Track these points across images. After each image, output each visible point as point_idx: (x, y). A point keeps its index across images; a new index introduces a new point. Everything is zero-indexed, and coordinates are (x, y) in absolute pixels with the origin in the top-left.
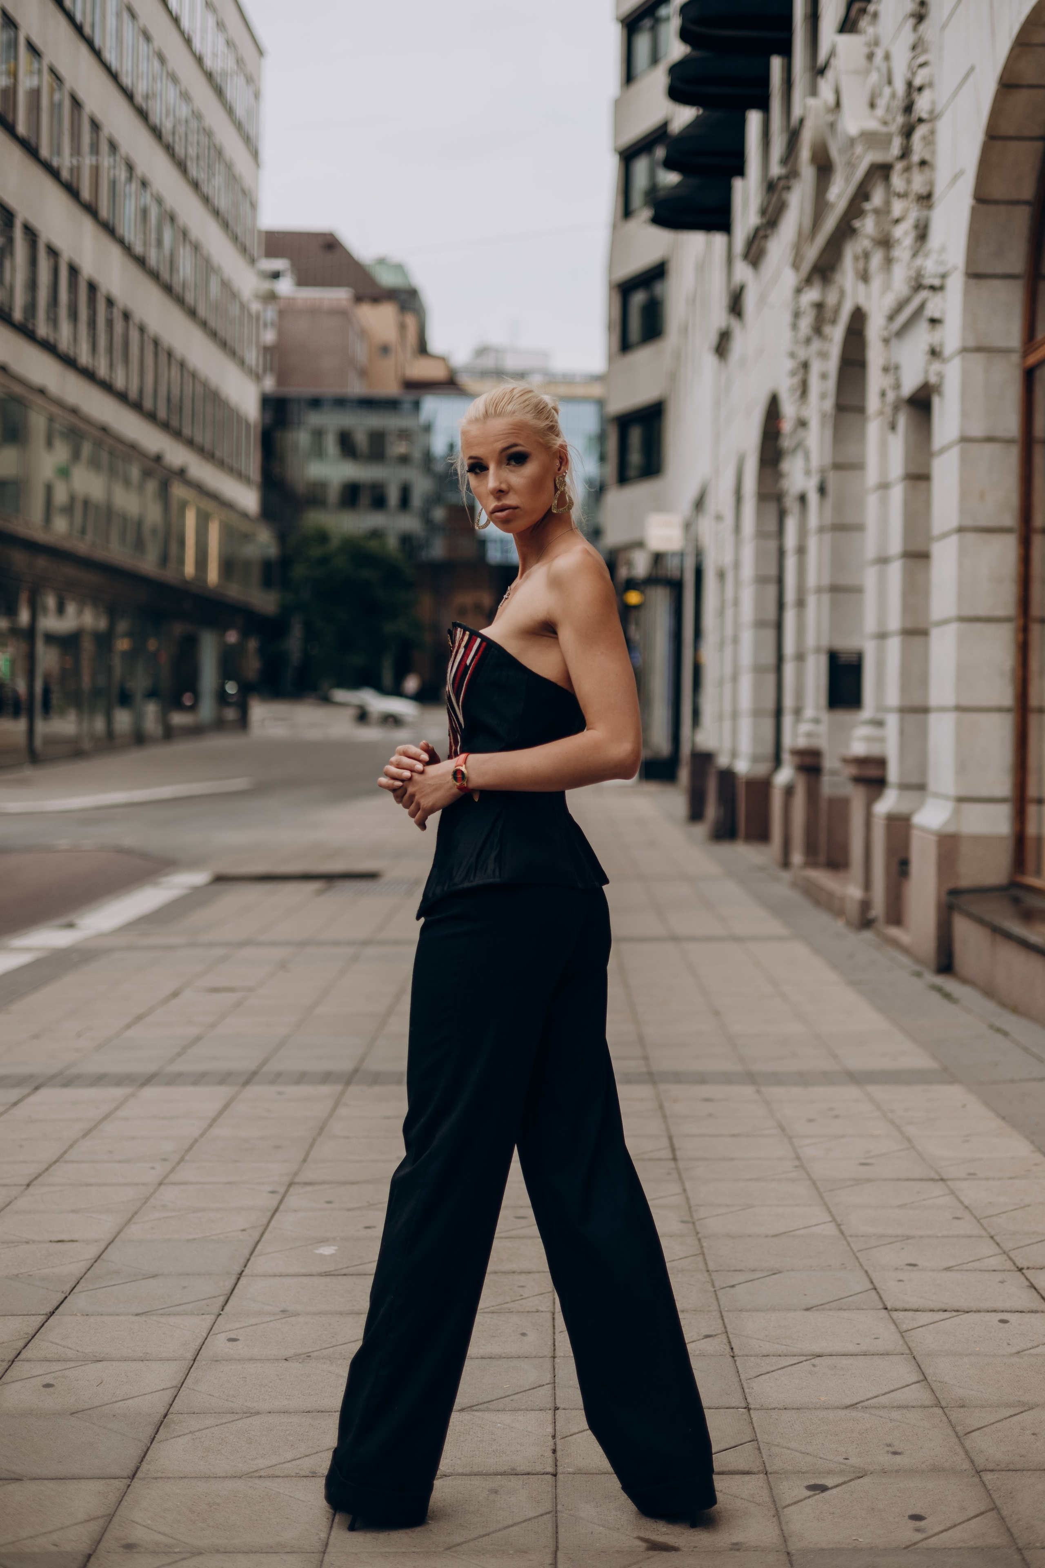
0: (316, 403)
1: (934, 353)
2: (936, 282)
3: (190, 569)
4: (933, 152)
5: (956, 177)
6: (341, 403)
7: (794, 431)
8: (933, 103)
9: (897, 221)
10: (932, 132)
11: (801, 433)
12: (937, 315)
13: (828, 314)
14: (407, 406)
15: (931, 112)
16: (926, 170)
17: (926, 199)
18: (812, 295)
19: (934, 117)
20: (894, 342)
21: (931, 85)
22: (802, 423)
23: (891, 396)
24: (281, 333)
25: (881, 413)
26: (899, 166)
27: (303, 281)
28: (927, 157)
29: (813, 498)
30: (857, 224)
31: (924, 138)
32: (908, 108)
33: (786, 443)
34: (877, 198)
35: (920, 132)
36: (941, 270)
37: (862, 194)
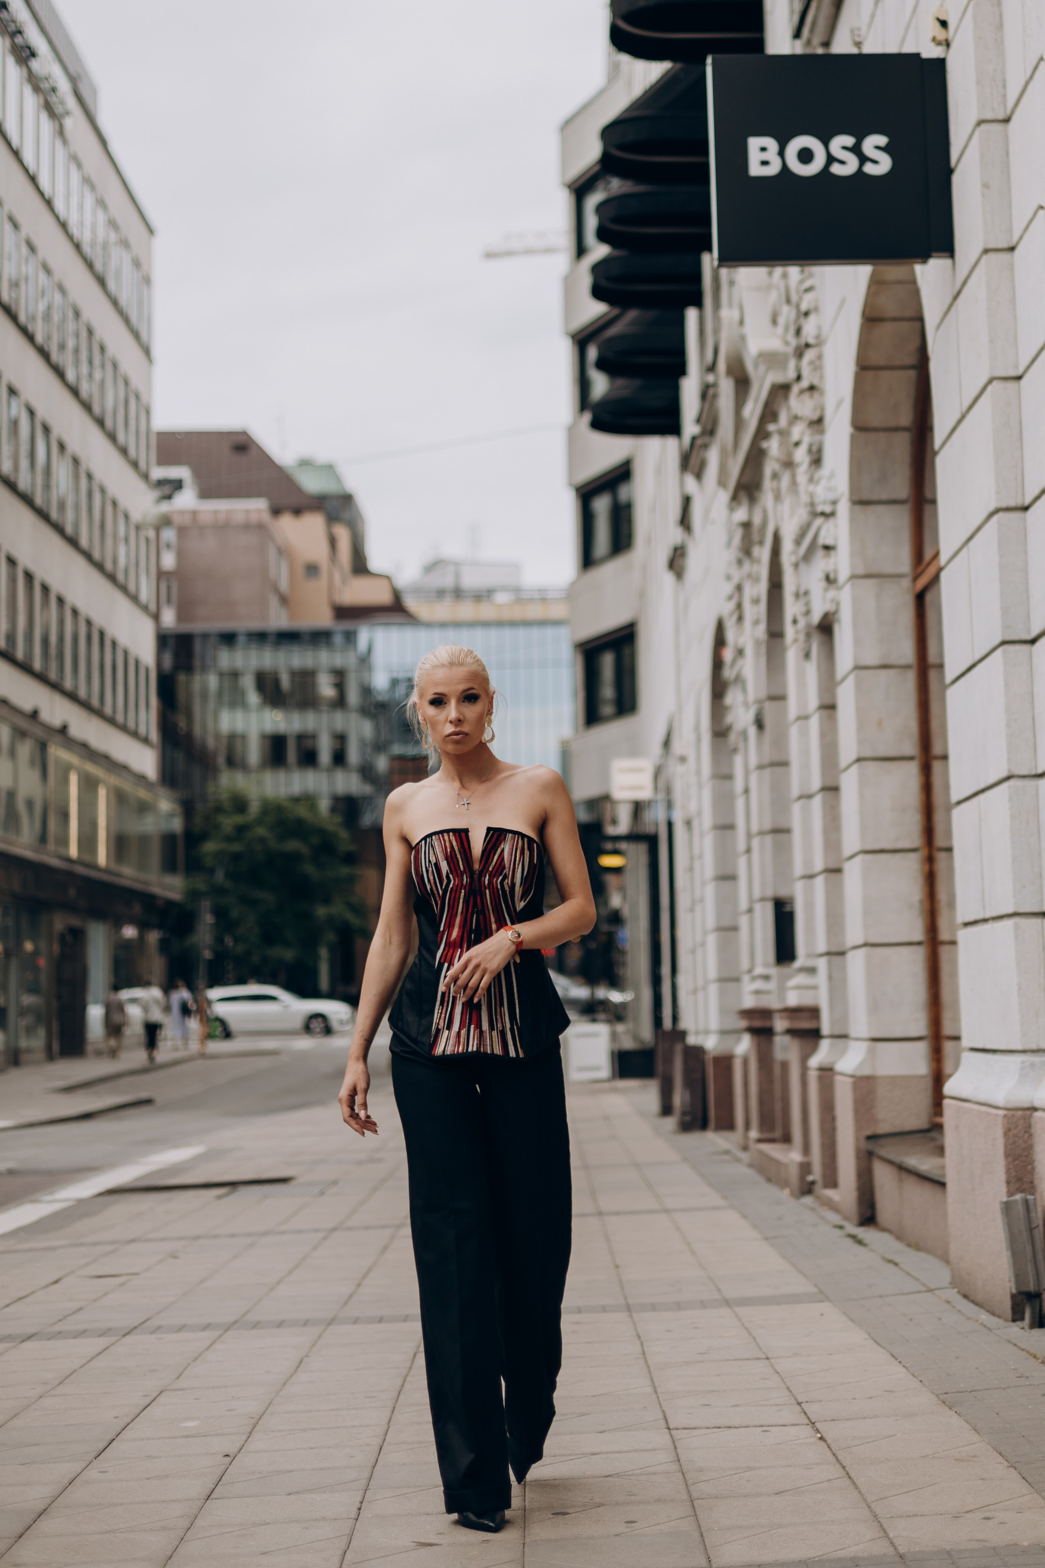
0: (229, 639)
1: (830, 580)
2: (828, 509)
3: (73, 851)
4: (821, 377)
5: (839, 404)
6: (260, 637)
7: (734, 661)
8: (819, 328)
9: (797, 444)
10: (820, 357)
11: (740, 663)
12: (829, 542)
13: (756, 537)
14: (338, 639)
15: (818, 337)
16: (816, 395)
17: (818, 423)
18: (741, 514)
19: (820, 342)
20: (803, 567)
21: (816, 309)
22: (740, 652)
23: (802, 623)
24: (181, 555)
25: (796, 640)
26: (795, 389)
27: (205, 494)
28: (816, 382)
29: (752, 731)
30: (765, 445)
31: (811, 363)
32: (798, 332)
33: (728, 673)
34: (783, 419)
35: (809, 355)
36: (831, 496)
37: (769, 414)
